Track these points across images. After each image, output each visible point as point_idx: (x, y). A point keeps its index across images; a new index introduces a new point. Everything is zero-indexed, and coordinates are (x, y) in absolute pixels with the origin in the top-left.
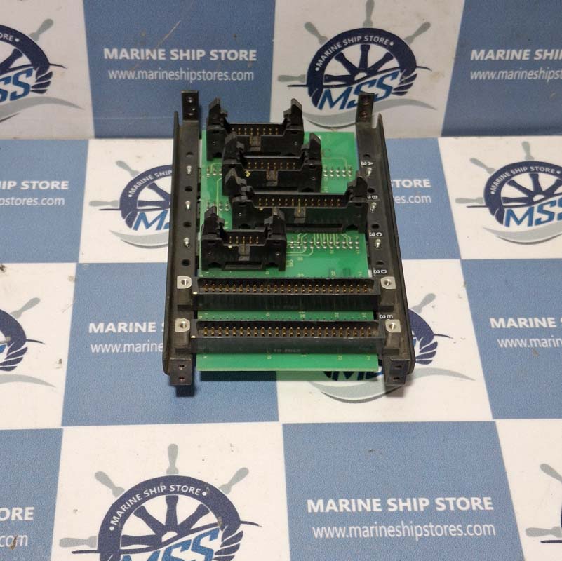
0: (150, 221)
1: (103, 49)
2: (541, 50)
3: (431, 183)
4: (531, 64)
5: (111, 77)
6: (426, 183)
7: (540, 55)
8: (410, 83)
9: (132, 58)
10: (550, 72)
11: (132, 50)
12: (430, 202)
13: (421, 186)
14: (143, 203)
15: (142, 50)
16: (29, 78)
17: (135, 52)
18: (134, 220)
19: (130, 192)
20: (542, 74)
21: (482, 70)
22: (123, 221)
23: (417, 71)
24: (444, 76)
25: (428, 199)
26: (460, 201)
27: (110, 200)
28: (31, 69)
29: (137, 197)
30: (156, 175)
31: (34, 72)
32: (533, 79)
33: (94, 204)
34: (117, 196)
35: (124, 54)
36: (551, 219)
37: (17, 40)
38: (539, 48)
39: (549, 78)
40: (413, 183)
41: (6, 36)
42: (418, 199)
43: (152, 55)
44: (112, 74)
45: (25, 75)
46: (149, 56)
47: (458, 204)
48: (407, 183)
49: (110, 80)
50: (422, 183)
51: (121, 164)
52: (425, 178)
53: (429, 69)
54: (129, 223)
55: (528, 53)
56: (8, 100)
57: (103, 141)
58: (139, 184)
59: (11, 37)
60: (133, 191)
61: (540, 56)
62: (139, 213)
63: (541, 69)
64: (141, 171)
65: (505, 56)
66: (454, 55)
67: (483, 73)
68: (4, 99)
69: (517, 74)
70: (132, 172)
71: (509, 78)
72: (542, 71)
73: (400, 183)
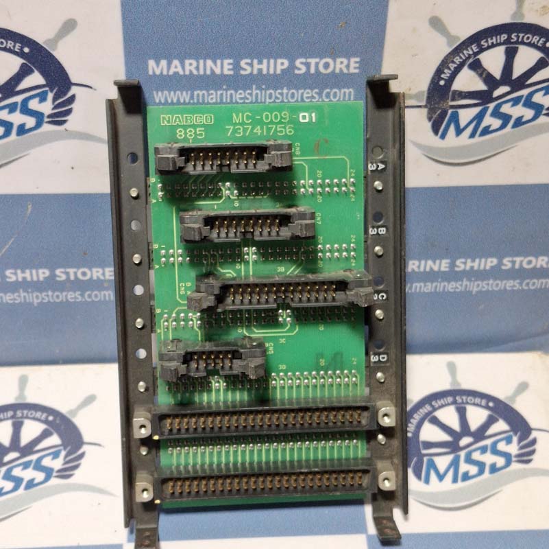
2: (463, 260)
4: (452, 275)
7: (461, 265)
10: (476, 283)
16: (43, 104)
20: (466, 286)
28: (47, 91)
31: (50, 96)
32: (455, 292)
36: (481, 472)
37: (26, 50)
38: (460, 258)
39: (475, 289)
41: (10, 44)
45: (37, 100)
55: (446, 263)
56: (13, 136)
59: (18, 46)
61: (462, 267)
63: (465, 280)
65: (419, 267)
68: (7, 133)
69: (436, 287)
71: (426, 291)
72: (465, 282)
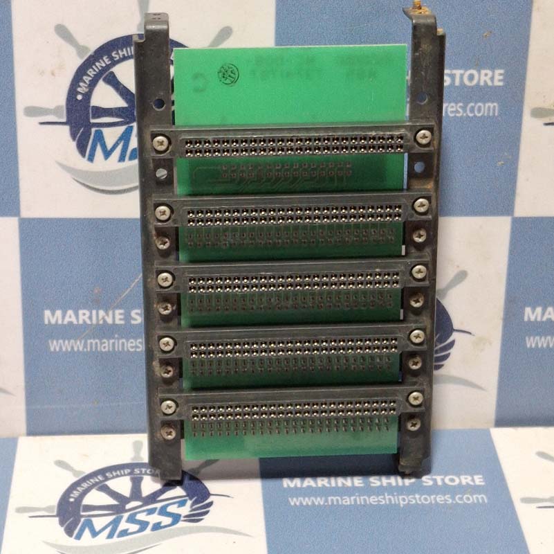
0: (97, 528)
1: (43, 310)
3: (485, 479)
5: (52, 349)
6: (478, 480)
8: (447, 352)
9: (81, 322)
11: (81, 312)
12: (486, 501)
13: (472, 483)
14: (89, 508)
15: (94, 312)
17: (84, 314)
18: (75, 527)
19: (72, 495)
21: (540, 334)
22: (62, 530)
23: (455, 336)
24: (490, 344)
25: (482, 498)
26: (527, 500)
27: (44, 506)
29: (81, 501)
30: (107, 475)
33: (21, 510)
34: (54, 500)
35: (70, 317)
40: (460, 479)
42: (468, 499)
43: (106, 317)
44: (54, 345)
46: (103, 318)
47: (524, 505)
48: (452, 480)
49: (51, 352)
50: (473, 480)
51: (61, 464)
52: (478, 474)
53: (470, 333)
54: (69, 532)
57: (38, 438)
58: (85, 485)
60: (76, 494)
62: (82, 520)
64: (88, 471)
66: (501, 314)
67: (543, 339)
70: (75, 473)
73: (443, 480)
